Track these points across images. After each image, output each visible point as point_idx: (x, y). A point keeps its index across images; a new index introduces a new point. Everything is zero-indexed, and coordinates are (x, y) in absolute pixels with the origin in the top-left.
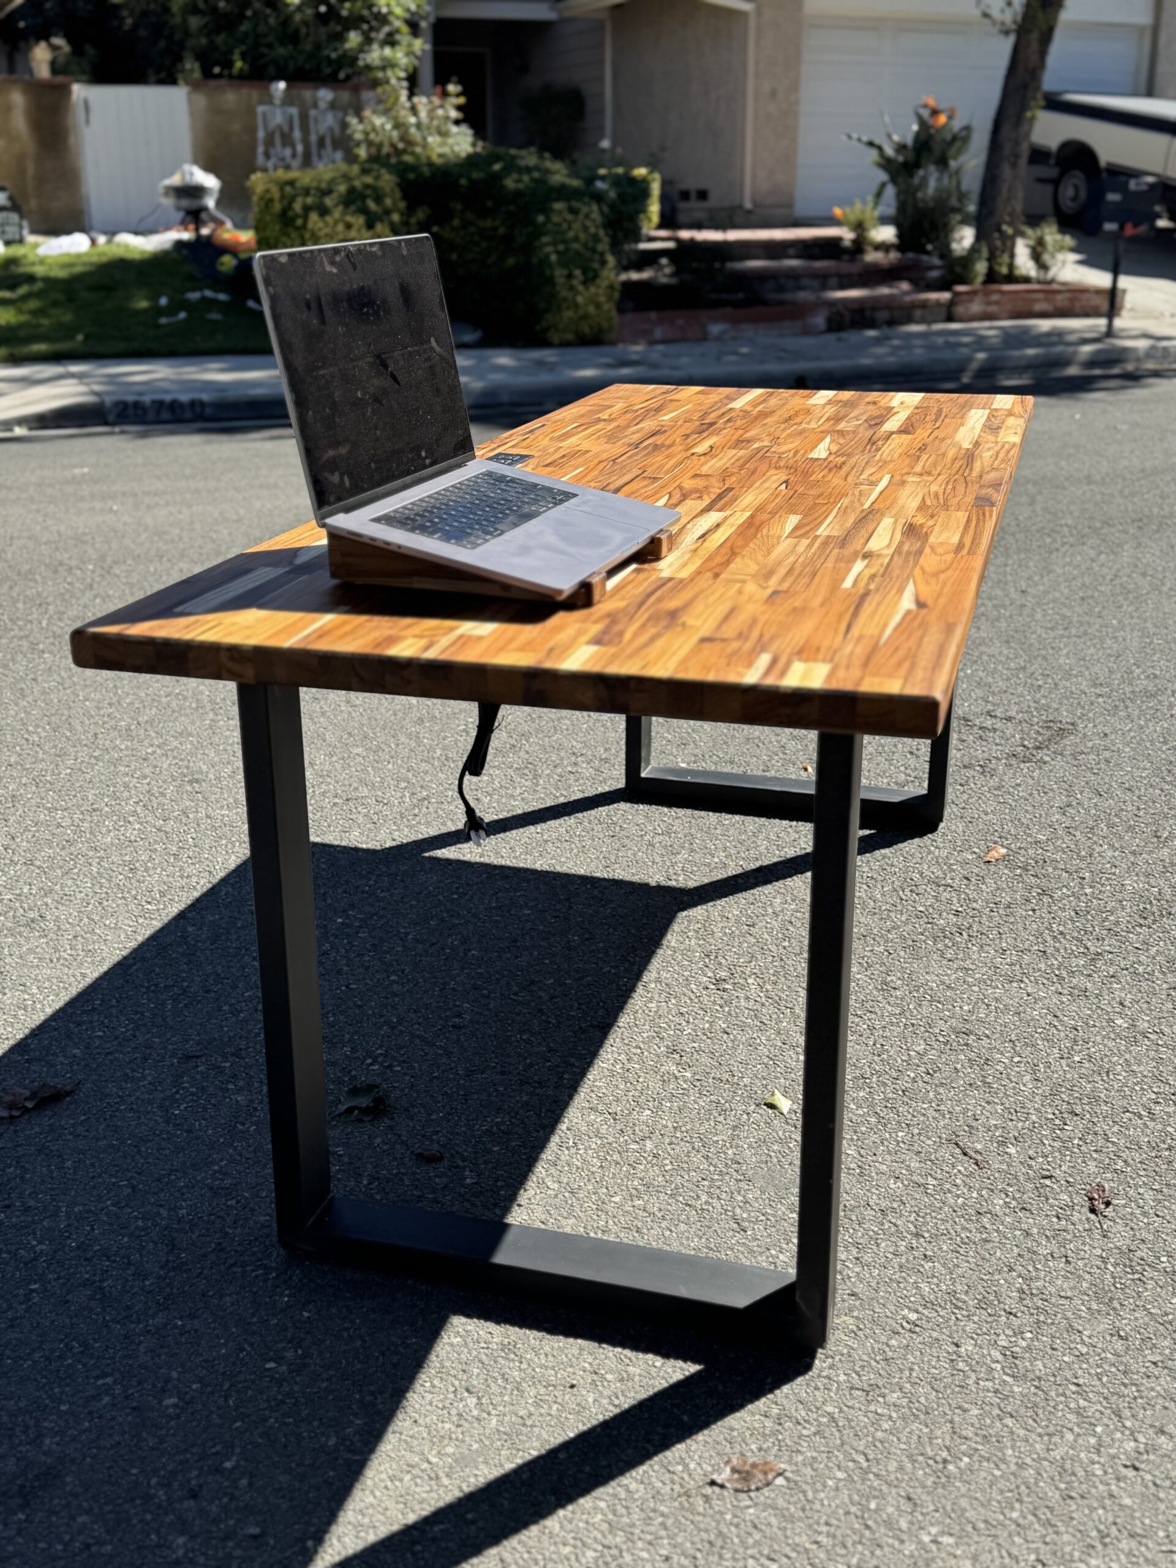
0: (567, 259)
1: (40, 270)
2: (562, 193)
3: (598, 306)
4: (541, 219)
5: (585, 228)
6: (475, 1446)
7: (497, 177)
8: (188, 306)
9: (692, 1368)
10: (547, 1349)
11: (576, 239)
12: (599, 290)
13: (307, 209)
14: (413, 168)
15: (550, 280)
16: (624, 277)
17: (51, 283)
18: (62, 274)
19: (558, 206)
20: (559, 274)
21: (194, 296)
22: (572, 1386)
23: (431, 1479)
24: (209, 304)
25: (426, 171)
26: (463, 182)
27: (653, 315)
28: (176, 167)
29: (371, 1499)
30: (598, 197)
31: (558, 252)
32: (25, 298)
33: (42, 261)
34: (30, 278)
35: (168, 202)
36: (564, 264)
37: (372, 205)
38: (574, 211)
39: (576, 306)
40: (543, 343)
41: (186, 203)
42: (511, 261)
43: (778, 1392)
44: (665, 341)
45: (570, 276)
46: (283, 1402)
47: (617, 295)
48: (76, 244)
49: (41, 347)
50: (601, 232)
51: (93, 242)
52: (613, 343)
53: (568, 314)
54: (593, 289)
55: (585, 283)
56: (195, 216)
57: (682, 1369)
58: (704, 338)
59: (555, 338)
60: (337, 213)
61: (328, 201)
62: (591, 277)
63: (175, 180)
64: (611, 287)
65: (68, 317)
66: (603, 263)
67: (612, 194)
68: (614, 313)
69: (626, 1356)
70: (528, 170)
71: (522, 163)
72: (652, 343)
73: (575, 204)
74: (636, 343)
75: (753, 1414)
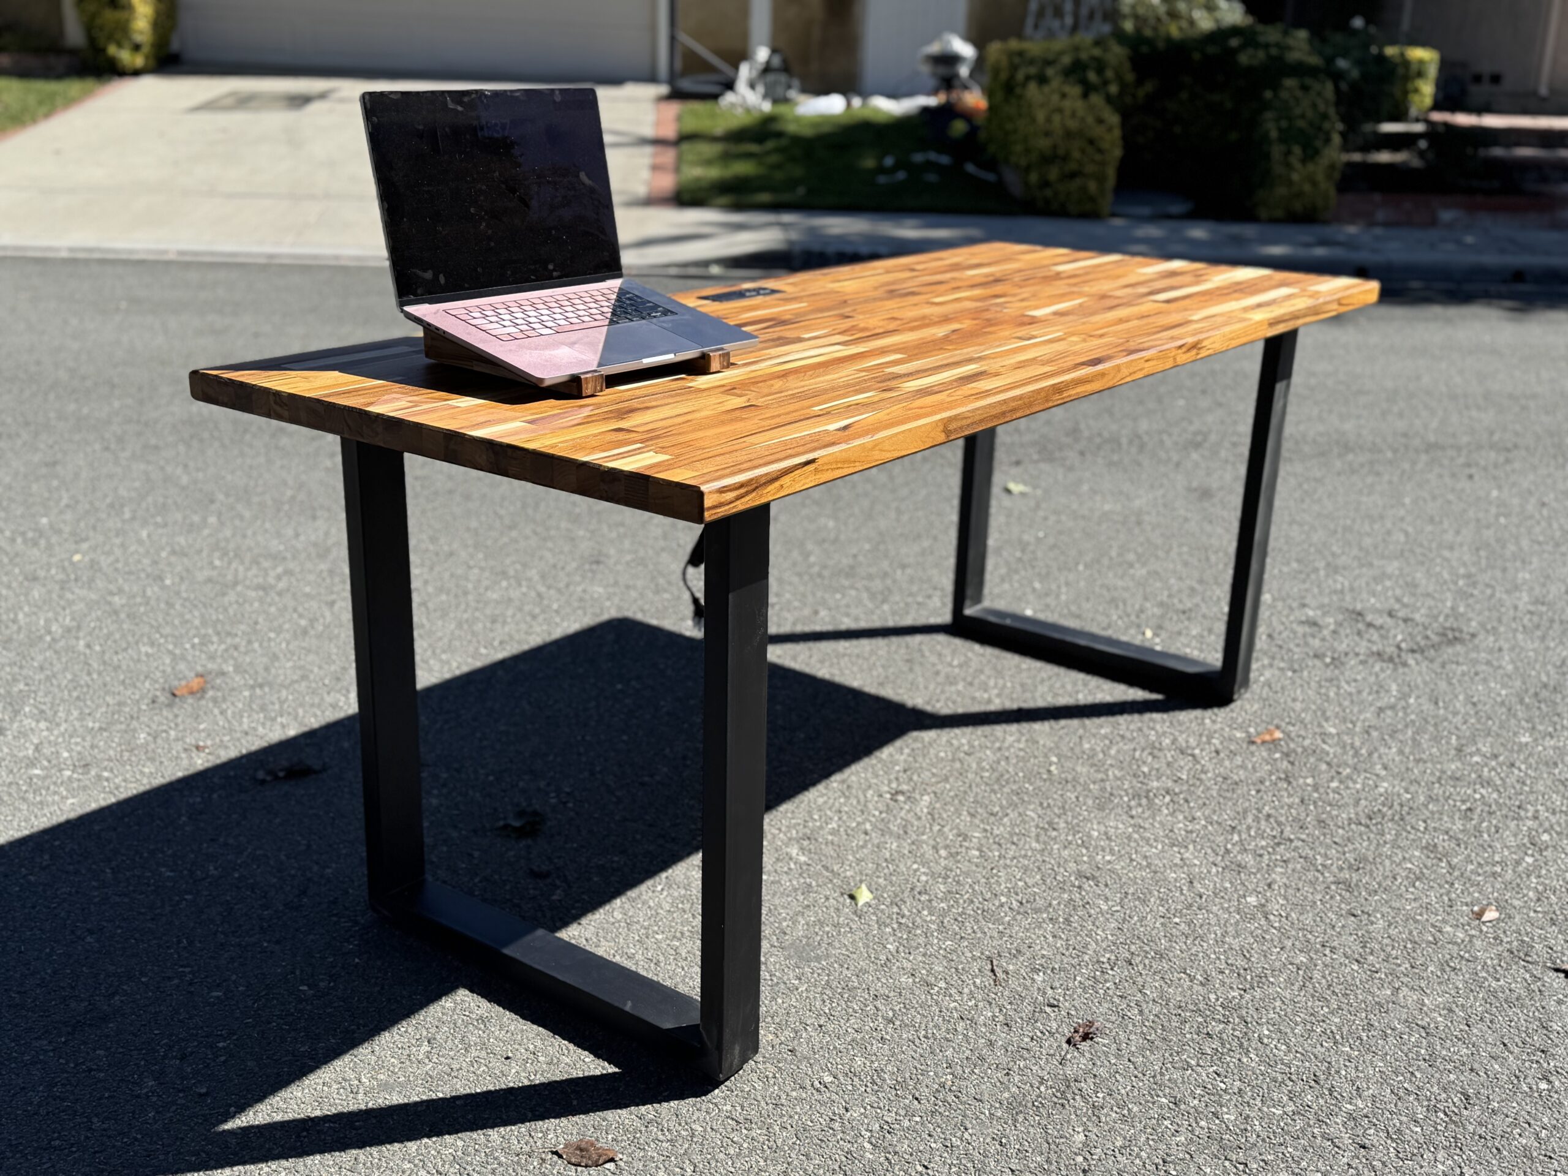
0: (1286, 136)
1: (791, 128)
2: (1300, 70)
3: (1314, 184)
4: (1268, 94)
5: (1314, 106)
6: (402, 1079)
7: (1234, 52)
8: (909, 167)
9: (612, 1069)
10: (512, 1028)
11: (1303, 116)
12: (1318, 169)
13: (1028, 78)
14: (1149, 42)
15: (1267, 156)
16: (1345, 157)
17: (797, 140)
18: (808, 132)
19: (1290, 82)
20: (1277, 151)
21: (918, 158)
22: (507, 1058)
23: (352, 1092)
24: (929, 165)
25: (1161, 45)
26: (1197, 56)
27: (1377, 197)
28: (937, 35)
29: (299, 1094)
30: (1337, 76)
31: (1280, 130)
32: (768, 153)
33: (798, 119)
34: (779, 135)
35: (925, 69)
36: (1282, 140)
37: (1092, 76)
38: (1305, 88)
39: (1290, 183)
40: (1247, 216)
41: (942, 70)
42: (1234, 136)
43: (665, 1104)
44: (1387, 224)
45: (1289, 153)
46: (292, 1014)
47: (1337, 175)
48: (833, 105)
49: (764, 197)
50: (1332, 111)
51: (849, 104)
52: (1325, 222)
53: (1281, 191)
54: (1311, 167)
55: (1304, 161)
56: (948, 82)
57: (603, 1068)
58: (1433, 223)
59: (1263, 213)
60: (1056, 83)
61: (1050, 72)
62: (1311, 154)
63: (935, 48)
64: (1332, 167)
65: (798, 171)
66: (1328, 140)
67: (1355, 74)
68: (1332, 192)
69: (567, 1049)
70: (1267, 46)
71: (1262, 39)
72: (1372, 224)
73: (1308, 81)
74: (1352, 222)
75: (631, 1114)
